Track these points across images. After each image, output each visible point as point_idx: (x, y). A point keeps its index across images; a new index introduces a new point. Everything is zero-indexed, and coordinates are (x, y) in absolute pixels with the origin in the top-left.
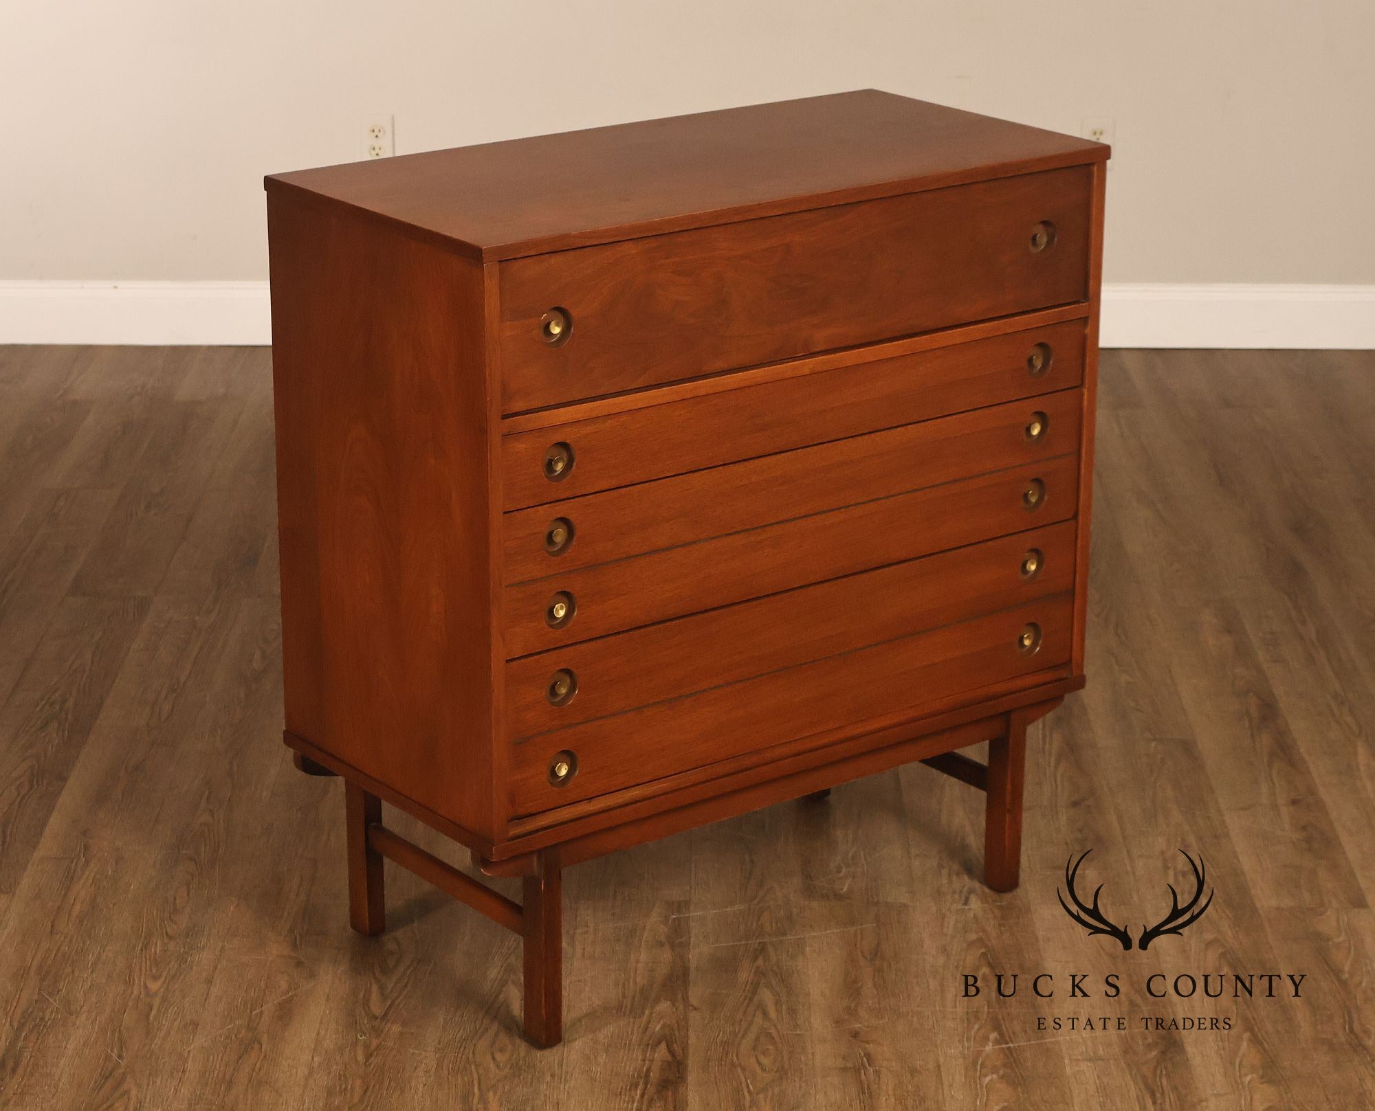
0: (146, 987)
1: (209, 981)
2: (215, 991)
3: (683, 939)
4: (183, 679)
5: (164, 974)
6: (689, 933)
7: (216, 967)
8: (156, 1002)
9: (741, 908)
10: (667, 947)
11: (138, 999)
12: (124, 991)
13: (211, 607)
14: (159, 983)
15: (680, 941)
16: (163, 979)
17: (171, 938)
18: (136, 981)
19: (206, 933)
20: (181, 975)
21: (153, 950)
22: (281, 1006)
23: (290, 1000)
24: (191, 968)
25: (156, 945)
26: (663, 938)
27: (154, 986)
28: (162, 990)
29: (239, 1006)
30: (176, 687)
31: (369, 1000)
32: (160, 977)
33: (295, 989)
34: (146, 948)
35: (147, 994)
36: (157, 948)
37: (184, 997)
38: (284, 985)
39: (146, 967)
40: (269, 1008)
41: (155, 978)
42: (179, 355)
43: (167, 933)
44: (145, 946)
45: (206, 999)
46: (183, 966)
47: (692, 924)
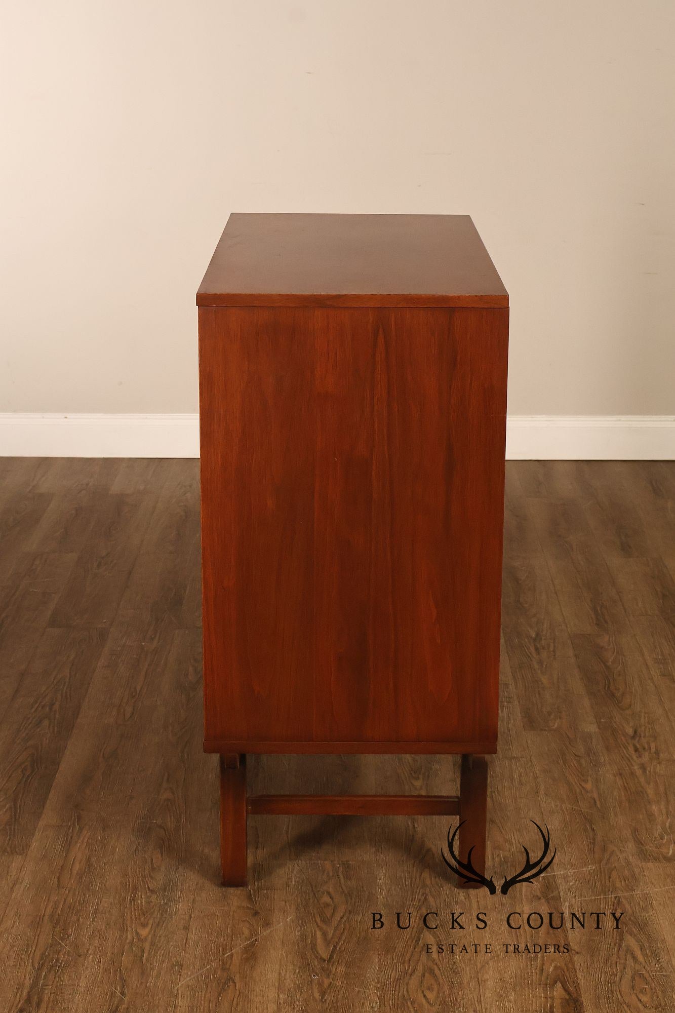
0: (137, 933)
1: (187, 928)
2: (193, 936)
3: (554, 894)
4: (138, 688)
5: (151, 922)
6: (558, 889)
7: (190, 917)
8: (147, 946)
9: (594, 868)
10: (543, 900)
11: (132, 943)
12: (120, 936)
13: (153, 636)
14: (147, 930)
15: (552, 895)
16: (150, 926)
17: (152, 891)
18: (129, 929)
19: (179, 888)
20: (164, 922)
21: (139, 901)
22: (246, 949)
23: (252, 945)
24: (171, 918)
25: (141, 898)
26: (539, 894)
27: (144, 932)
28: (150, 936)
29: (213, 949)
30: (134, 694)
31: (315, 945)
32: (147, 924)
33: (256, 935)
34: (134, 900)
35: (139, 939)
36: (142, 901)
37: (168, 942)
38: (246, 932)
39: (135, 916)
40: (237, 950)
41: (144, 925)
42: (110, 464)
43: (149, 888)
44: (133, 899)
45: (186, 943)
46: (165, 916)
47: (559, 881)
